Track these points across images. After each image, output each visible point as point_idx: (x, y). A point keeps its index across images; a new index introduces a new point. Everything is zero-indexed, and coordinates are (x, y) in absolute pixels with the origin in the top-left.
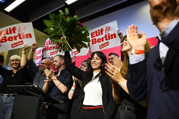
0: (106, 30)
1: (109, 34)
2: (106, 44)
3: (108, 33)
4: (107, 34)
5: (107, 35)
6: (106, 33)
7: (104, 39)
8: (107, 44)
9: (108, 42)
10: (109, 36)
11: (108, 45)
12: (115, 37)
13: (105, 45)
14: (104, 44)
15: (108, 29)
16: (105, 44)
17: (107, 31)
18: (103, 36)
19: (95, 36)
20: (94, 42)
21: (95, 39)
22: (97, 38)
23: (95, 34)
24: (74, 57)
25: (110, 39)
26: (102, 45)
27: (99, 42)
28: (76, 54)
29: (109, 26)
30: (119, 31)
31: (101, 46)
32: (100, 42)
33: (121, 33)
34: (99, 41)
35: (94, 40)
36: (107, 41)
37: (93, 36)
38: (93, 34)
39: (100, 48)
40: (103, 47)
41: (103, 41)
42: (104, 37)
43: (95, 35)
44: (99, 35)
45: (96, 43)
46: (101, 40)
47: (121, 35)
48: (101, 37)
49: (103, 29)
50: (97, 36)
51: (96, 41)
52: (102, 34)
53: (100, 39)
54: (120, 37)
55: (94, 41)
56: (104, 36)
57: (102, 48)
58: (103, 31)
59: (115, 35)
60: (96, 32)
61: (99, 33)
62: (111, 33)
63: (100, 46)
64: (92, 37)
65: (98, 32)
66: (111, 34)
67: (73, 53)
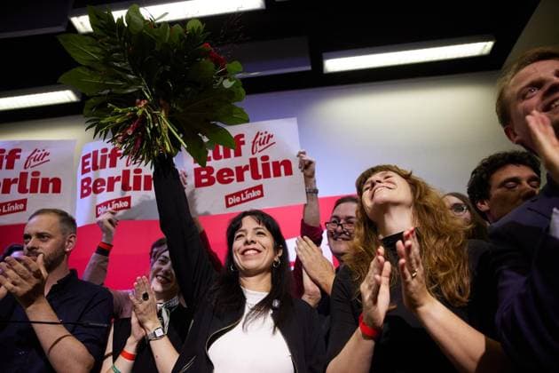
0: (254, 142)
1: (265, 158)
2: (254, 194)
3: (263, 154)
4: (258, 156)
5: (260, 163)
6: (253, 154)
7: (247, 174)
8: (258, 193)
9: (260, 188)
10: (266, 167)
11: (262, 195)
12: (289, 172)
13: (248, 197)
15: (265, 140)
16: (250, 190)
17: (260, 148)
18: (244, 161)
20: (205, 181)
21: (211, 170)
22: (217, 165)
25: (269, 177)
26: (238, 194)
27: (222, 181)
29: (270, 133)
30: (304, 153)
31: (231, 196)
32: (230, 181)
33: (310, 163)
34: (224, 176)
35: (203, 173)
36: (257, 183)
39: (228, 206)
40: (241, 202)
41: (240, 179)
43: (210, 154)
44: (227, 155)
45: (211, 182)
46: (233, 175)
47: (311, 168)
48: (232, 163)
49: (242, 136)
50: (217, 157)
51: (214, 175)
53: (229, 172)
54: (305, 175)
55: (204, 177)
56: (248, 163)
57: (237, 203)
58: (243, 143)
59: (287, 164)
62: (275, 155)
63: (227, 197)
66: (274, 160)
67: (105, 204)
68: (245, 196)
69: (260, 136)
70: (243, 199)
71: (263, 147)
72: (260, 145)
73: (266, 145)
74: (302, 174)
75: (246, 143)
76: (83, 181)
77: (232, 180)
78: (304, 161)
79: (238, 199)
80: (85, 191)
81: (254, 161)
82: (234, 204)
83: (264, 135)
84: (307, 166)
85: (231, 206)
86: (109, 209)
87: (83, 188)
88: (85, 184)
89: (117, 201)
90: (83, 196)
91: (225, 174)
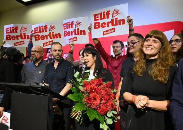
0: (113, 13)
1: (116, 19)
2: (112, 31)
3: (116, 17)
4: (114, 18)
5: (114, 20)
6: (113, 17)
7: (110, 24)
8: (113, 30)
9: (114, 29)
10: (116, 22)
11: (114, 31)
12: (124, 23)
13: (110, 32)
14: (109, 30)
15: (117, 12)
16: (111, 30)
18: (109, 20)
19: (98, 20)
20: (97, 27)
21: (99, 23)
22: (101, 21)
23: (99, 16)
24: (72, 44)
25: (117, 25)
26: (107, 31)
27: (103, 27)
28: (74, 41)
29: (118, 9)
30: (129, 16)
31: (105, 31)
32: (105, 27)
33: (131, 20)
36: (113, 27)
37: (97, 19)
38: (96, 16)
39: (104, 35)
41: (108, 26)
42: (110, 22)
43: (99, 18)
44: (104, 18)
45: (99, 27)
46: (106, 25)
48: (106, 21)
49: (109, 11)
50: (101, 19)
51: (100, 25)
52: (108, 17)
53: (105, 23)
55: (97, 25)
56: (111, 20)
58: (110, 14)
59: (123, 20)
60: (101, 14)
61: (104, 16)
62: (119, 17)
63: (104, 32)
64: (95, 20)
65: (103, 14)
66: (119, 19)
67: (71, 39)
68: (109, 32)
69: (115, 11)
70: (109, 33)
71: (116, 15)
72: (115, 14)
73: (117, 14)
74: (128, 24)
75: (111, 13)
76: (64, 32)
77: (106, 26)
78: (129, 19)
79: (107, 33)
80: (65, 35)
81: (112, 20)
82: (106, 34)
83: (116, 10)
84: (130, 21)
85: (105, 35)
86: (72, 41)
87: (65, 34)
88: (65, 33)
89: (74, 38)
90: (65, 36)
91: (103, 24)
